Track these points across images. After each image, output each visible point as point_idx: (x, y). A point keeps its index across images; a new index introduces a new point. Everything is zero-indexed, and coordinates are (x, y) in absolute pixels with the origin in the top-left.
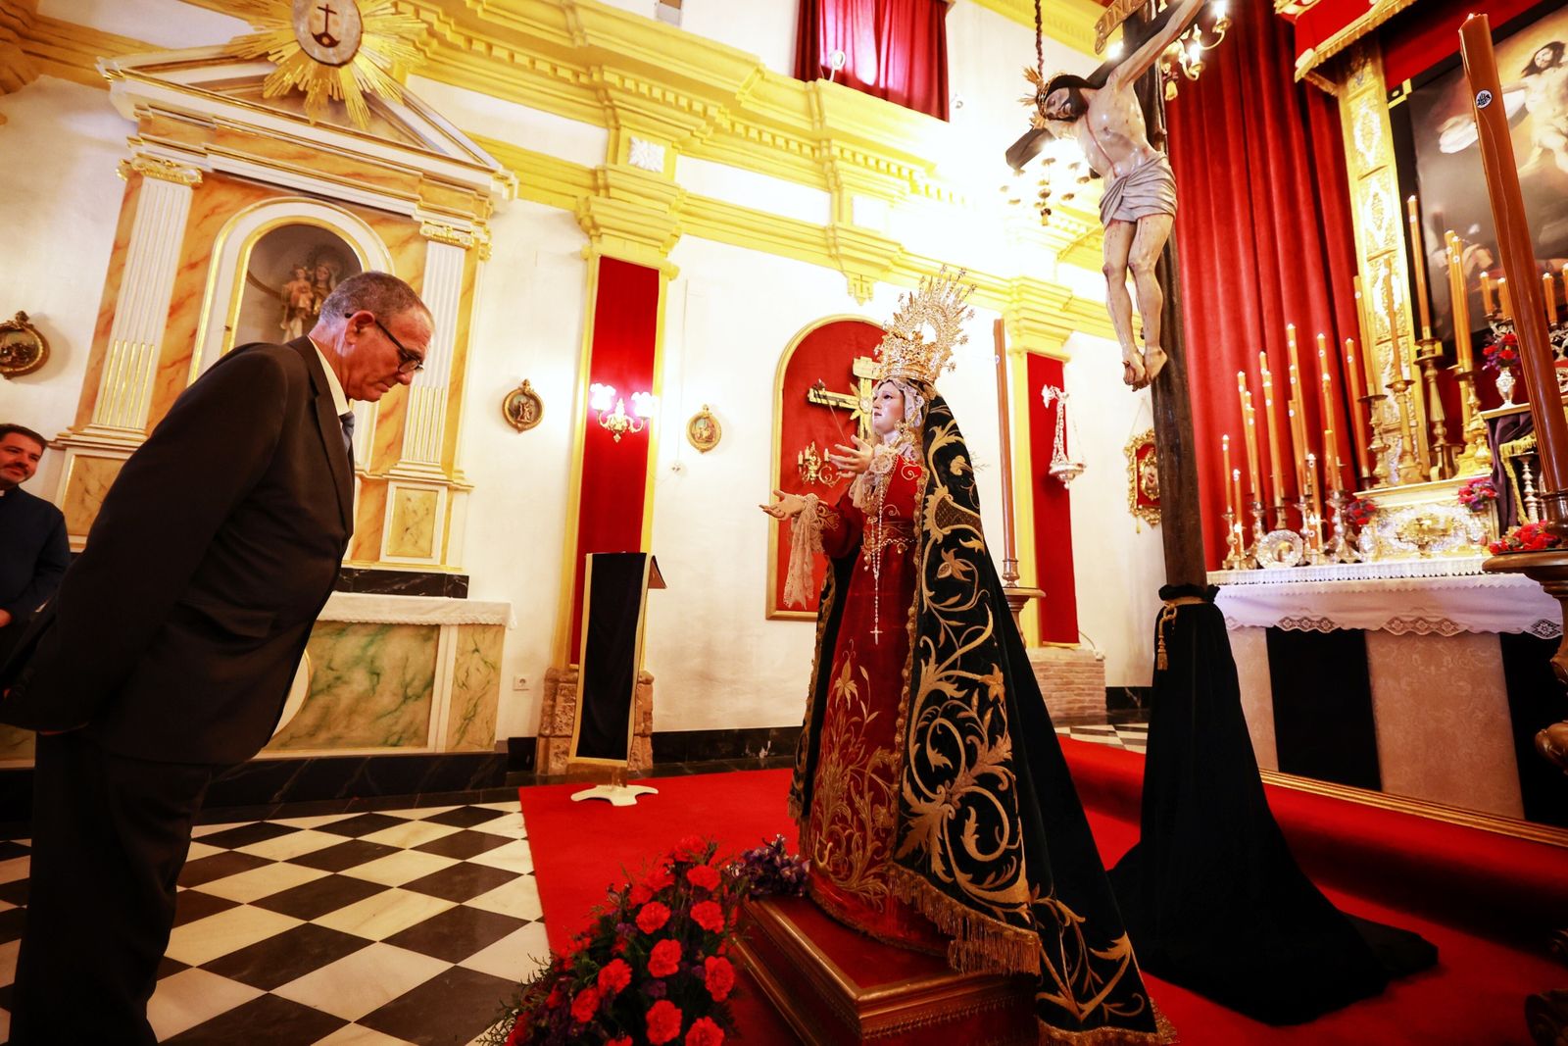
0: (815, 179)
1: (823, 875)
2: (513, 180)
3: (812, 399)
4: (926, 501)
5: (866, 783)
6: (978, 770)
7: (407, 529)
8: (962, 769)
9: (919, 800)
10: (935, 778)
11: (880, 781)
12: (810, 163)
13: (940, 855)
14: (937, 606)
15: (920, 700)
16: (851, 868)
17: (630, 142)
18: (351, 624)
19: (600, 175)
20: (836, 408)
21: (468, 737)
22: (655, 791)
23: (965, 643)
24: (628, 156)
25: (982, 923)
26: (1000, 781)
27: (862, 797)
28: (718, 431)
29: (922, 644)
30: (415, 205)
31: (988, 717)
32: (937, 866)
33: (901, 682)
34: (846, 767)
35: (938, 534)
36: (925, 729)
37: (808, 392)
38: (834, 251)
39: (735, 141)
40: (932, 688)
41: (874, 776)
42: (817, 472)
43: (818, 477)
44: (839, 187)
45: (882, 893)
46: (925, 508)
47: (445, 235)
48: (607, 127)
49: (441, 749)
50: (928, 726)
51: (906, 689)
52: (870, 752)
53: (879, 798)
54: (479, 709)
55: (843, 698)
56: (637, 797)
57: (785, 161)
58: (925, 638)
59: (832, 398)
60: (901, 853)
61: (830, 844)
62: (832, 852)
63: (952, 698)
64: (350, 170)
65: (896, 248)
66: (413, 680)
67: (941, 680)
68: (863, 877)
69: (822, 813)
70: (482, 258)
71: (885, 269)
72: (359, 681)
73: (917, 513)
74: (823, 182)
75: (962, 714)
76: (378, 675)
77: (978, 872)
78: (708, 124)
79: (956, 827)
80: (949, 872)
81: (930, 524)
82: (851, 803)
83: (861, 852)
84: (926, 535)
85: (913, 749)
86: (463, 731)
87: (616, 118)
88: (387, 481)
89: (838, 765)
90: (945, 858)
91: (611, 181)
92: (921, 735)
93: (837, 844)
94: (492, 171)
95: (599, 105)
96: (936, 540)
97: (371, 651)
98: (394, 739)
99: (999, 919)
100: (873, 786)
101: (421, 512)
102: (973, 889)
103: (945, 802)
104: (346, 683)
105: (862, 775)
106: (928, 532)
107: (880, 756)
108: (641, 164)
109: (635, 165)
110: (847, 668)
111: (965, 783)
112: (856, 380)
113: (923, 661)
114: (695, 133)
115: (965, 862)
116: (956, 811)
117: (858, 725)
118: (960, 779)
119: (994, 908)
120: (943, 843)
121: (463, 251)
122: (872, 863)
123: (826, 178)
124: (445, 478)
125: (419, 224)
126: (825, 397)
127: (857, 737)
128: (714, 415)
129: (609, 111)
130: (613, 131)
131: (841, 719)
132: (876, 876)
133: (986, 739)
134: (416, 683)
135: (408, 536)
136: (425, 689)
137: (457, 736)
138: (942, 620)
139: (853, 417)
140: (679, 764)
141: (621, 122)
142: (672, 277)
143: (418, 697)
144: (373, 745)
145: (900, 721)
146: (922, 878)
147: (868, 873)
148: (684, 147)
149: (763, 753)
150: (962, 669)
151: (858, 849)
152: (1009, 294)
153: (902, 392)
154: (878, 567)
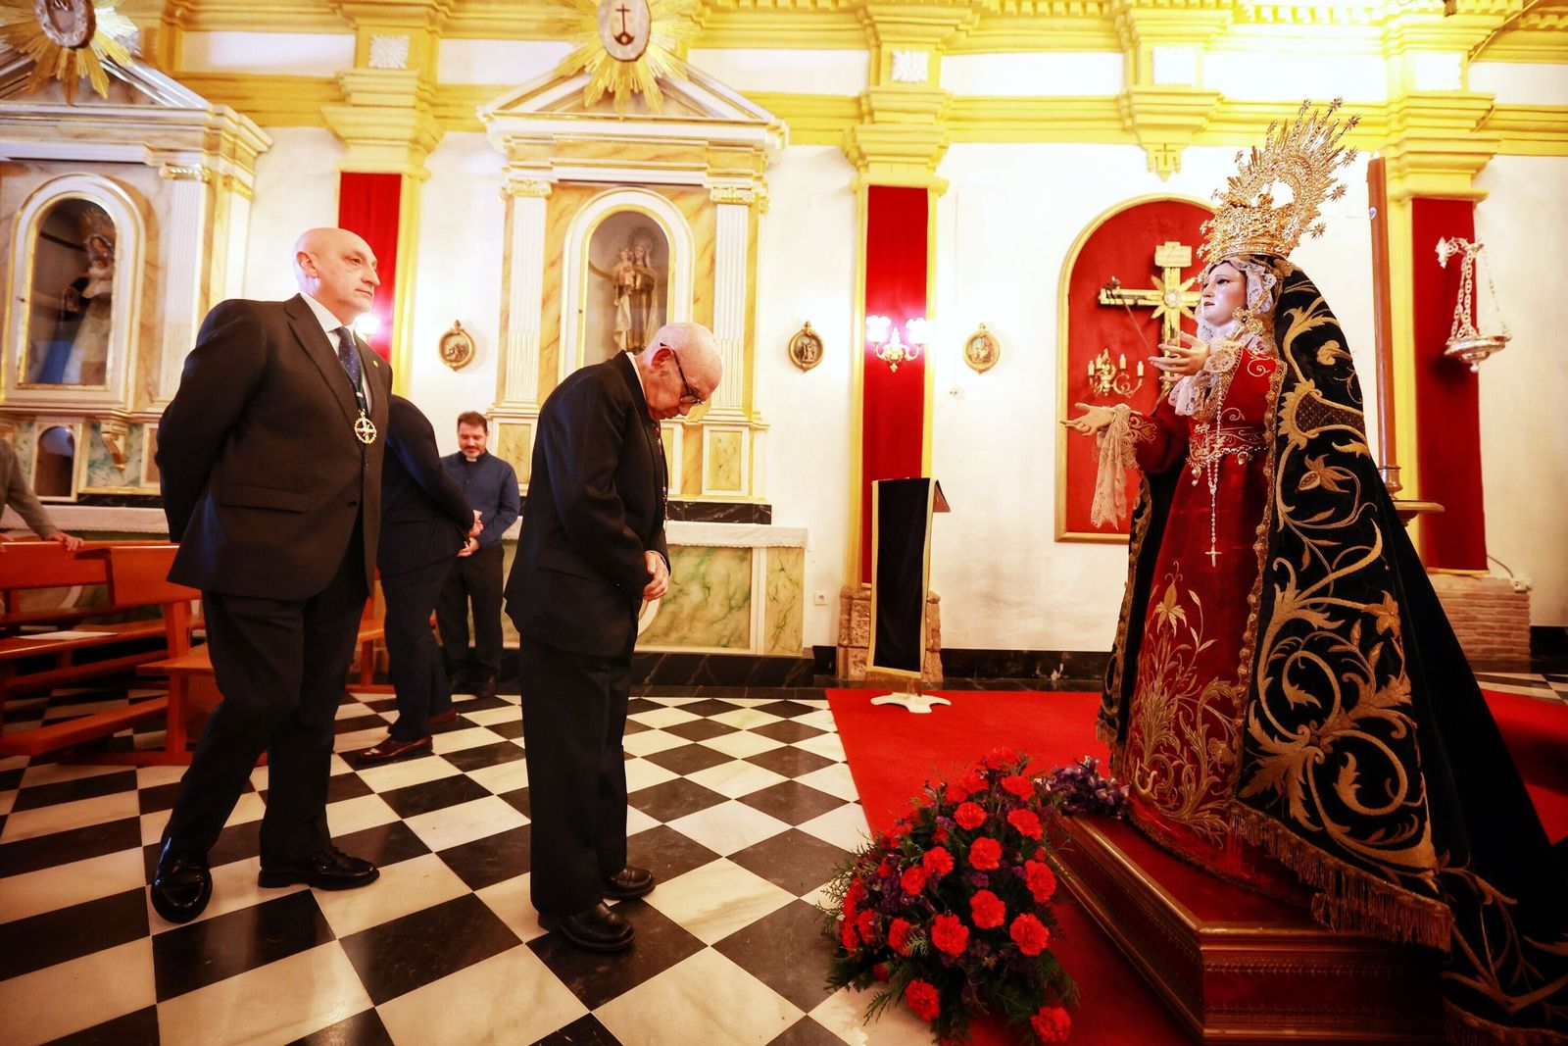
0: (1103, 41)
1: (1146, 802)
2: (785, 128)
3: (1104, 299)
4: (1282, 399)
5: (1199, 715)
6: (1359, 711)
7: (721, 467)
8: (1336, 710)
9: (1273, 739)
10: (1293, 717)
11: (1217, 714)
12: (1096, 23)
13: (1302, 800)
14: (1298, 523)
15: (1273, 629)
16: (1181, 799)
17: (892, 57)
18: (686, 547)
19: (864, 101)
20: (1135, 307)
21: (781, 643)
22: (947, 702)
23: (1340, 567)
24: (891, 72)
25: (1367, 882)
26: (1395, 728)
27: (1194, 728)
28: (996, 349)
29: (1275, 567)
30: (703, 174)
31: (1376, 652)
32: (1298, 811)
33: (1247, 609)
34: (1173, 696)
35: (1299, 438)
36: (1282, 661)
37: (1099, 293)
38: (1129, 122)
39: (1006, 22)
40: (1290, 616)
41: (1207, 707)
42: (1111, 382)
43: (1112, 388)
44: (1134, 43)
45: (1222, 830)
46: (1281, 408)
47: (730, 196)
48: (869, 48)
49: (761, 652)
50: (1287, 658)
51: (1253, 617)
52: (1203, 682)
53: (1215, 731)
54: (788, 620)
55: (1167, 624)
56: (932, 706)
57: (1066, 29)
58: (1280, 559)
59: (1128, 296)
60: (1246, 792)
61: (1154, 773)
62: (1155, 781)
63: (1321, 629)
64: (652, 154)
65: (1213, 100)
66: (735, 593)
67: (1304, 607)
68: (1197, 810)
69: (1143, 740)
70: (762, 212)
71: (1198, 129)
72: (695, 593)
73: (1269, 415)
74: (1114, 42)
75: (1337, 648)
76: (709, 588)
77: (1360, 827)
78: (974, 12)
79: (1327, 774)
80: (1315, 818)
81: (1289, 426)
82: (1180, 734)
83: (1194, 785)
84: (1283, 441)
85: (1263, 684)
86: (776, 638)
87: (876, 35)
88: (702, 426)
89: (1163, 693)
90: (1309, 804)
91: (875, 104)
92: (1275, 669)
93: (1163, 773)
94: (765, 124)
95: (858, 26)
96: (1298, 446)
97: (702, 568)
98: (724, 641)
99: (1392, 882)
100: (1207, 717)
101: (730, 451)
102: (1351, 843)
103: (1310, 744)
104: (686, 594)
105: (1194, 706)
106: (1285, 437)
107: (1216, 687)
108: (904, 79)
109: (898, 81)
110: (1172, 592)
111: (1338, 724)
112: (1159, 271)
113: (1277, 587)
114: (961, 27)
115: (1339, 811)
116: (1326, 755)
117: (1187, 655)
118: (1331, 720)
119: (1384, 868)
120: (1306, 788)
121: (746, 207)
122: (1208, 798)
123: (1117, 35)
124: (747, 419)
125: (709, 191)
126: (1120, 297)
127: (1186, 665)
128: (991, 332)
129: (869, 30)
130: (874, 50)
131: (1165, 647)
132: (1213, 811)
133: (1373, 677)
134: (737, 596)
135: (721, 472)
136: (744, 601)
137: (772, 642)
138: (1305, 540)
139: (1156, 314)
140: (969, 680)
141: (882, 37)
142: (941, 192)
143: (740, 608)
144: (709, 645)
145: (1245, 651)
146: (1276, 822)
147: (1202, 807)
148: (949, 46)
149: (1055, 676)
150: (1335, 595)
151: (1190, 781)
152: (1385, 124)
153: (1243, 273)
154: (1216, 480)
